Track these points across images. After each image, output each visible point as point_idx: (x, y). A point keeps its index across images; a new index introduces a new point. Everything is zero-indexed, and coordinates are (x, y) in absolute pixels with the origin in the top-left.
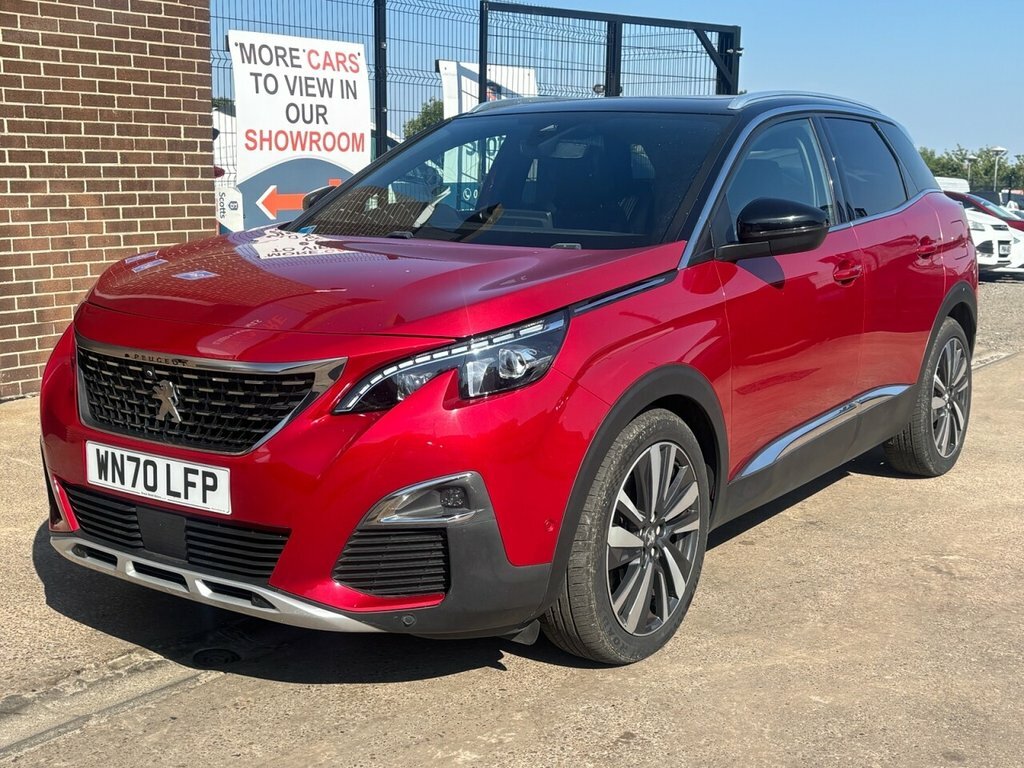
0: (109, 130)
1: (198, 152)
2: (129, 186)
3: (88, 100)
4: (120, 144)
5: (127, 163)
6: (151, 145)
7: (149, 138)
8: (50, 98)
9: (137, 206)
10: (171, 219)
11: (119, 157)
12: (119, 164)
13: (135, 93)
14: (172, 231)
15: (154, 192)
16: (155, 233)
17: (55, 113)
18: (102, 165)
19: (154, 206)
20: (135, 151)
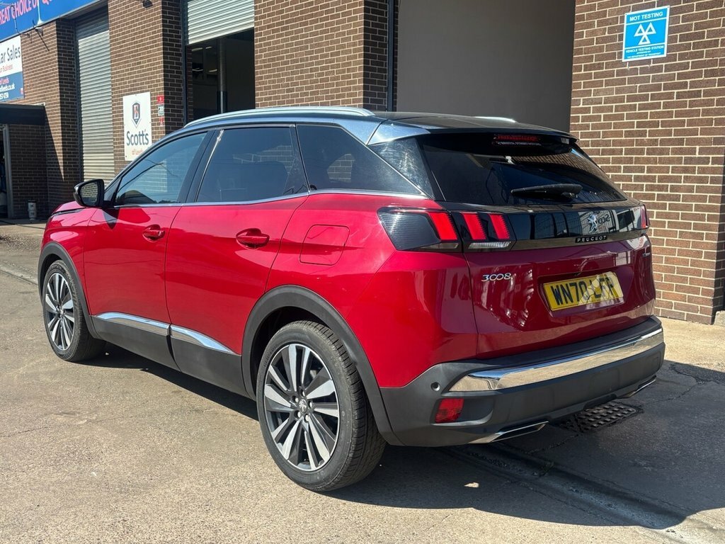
0: (641, 152)
1: (710, 165)
2: (651, 188)
3: (629, 134)
4: (648, 161)
5: (651, 173)
6: (671, 161)
7: (670, 156)
8: (605, 135)
9: (655, 201)
10: (680, 212)
11: (646, 169)
12: (645, 174)
13: (662, 127)
14: (680, 220)
15: (669, 193)
16: (667, 220)
17: (607, 144)
18: (633, 174)
19: (668, 202)
20: (658, 165)
